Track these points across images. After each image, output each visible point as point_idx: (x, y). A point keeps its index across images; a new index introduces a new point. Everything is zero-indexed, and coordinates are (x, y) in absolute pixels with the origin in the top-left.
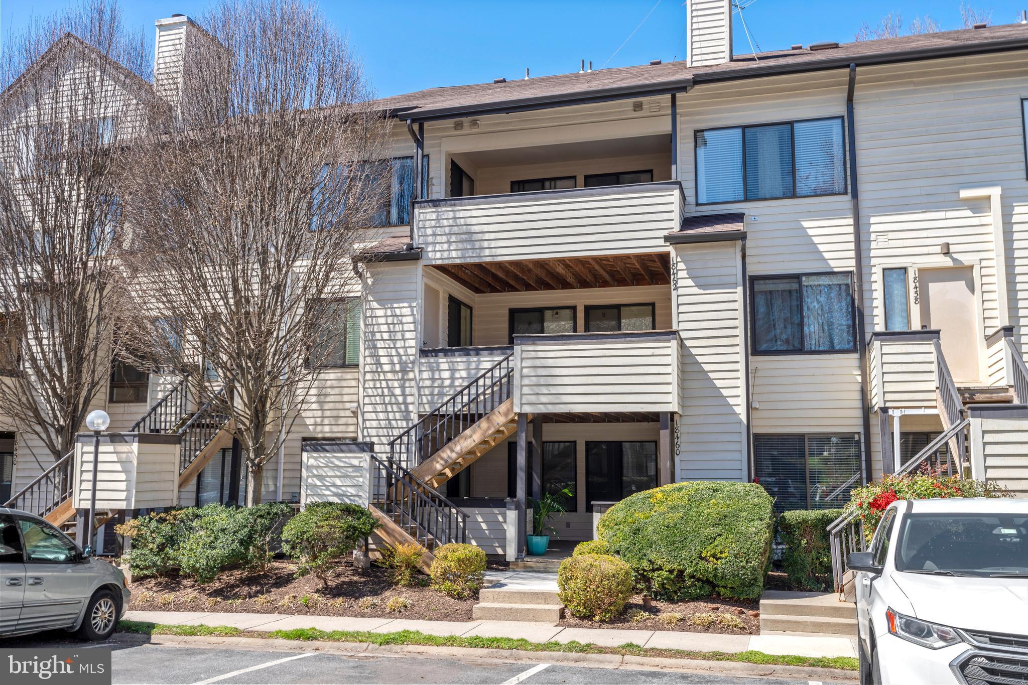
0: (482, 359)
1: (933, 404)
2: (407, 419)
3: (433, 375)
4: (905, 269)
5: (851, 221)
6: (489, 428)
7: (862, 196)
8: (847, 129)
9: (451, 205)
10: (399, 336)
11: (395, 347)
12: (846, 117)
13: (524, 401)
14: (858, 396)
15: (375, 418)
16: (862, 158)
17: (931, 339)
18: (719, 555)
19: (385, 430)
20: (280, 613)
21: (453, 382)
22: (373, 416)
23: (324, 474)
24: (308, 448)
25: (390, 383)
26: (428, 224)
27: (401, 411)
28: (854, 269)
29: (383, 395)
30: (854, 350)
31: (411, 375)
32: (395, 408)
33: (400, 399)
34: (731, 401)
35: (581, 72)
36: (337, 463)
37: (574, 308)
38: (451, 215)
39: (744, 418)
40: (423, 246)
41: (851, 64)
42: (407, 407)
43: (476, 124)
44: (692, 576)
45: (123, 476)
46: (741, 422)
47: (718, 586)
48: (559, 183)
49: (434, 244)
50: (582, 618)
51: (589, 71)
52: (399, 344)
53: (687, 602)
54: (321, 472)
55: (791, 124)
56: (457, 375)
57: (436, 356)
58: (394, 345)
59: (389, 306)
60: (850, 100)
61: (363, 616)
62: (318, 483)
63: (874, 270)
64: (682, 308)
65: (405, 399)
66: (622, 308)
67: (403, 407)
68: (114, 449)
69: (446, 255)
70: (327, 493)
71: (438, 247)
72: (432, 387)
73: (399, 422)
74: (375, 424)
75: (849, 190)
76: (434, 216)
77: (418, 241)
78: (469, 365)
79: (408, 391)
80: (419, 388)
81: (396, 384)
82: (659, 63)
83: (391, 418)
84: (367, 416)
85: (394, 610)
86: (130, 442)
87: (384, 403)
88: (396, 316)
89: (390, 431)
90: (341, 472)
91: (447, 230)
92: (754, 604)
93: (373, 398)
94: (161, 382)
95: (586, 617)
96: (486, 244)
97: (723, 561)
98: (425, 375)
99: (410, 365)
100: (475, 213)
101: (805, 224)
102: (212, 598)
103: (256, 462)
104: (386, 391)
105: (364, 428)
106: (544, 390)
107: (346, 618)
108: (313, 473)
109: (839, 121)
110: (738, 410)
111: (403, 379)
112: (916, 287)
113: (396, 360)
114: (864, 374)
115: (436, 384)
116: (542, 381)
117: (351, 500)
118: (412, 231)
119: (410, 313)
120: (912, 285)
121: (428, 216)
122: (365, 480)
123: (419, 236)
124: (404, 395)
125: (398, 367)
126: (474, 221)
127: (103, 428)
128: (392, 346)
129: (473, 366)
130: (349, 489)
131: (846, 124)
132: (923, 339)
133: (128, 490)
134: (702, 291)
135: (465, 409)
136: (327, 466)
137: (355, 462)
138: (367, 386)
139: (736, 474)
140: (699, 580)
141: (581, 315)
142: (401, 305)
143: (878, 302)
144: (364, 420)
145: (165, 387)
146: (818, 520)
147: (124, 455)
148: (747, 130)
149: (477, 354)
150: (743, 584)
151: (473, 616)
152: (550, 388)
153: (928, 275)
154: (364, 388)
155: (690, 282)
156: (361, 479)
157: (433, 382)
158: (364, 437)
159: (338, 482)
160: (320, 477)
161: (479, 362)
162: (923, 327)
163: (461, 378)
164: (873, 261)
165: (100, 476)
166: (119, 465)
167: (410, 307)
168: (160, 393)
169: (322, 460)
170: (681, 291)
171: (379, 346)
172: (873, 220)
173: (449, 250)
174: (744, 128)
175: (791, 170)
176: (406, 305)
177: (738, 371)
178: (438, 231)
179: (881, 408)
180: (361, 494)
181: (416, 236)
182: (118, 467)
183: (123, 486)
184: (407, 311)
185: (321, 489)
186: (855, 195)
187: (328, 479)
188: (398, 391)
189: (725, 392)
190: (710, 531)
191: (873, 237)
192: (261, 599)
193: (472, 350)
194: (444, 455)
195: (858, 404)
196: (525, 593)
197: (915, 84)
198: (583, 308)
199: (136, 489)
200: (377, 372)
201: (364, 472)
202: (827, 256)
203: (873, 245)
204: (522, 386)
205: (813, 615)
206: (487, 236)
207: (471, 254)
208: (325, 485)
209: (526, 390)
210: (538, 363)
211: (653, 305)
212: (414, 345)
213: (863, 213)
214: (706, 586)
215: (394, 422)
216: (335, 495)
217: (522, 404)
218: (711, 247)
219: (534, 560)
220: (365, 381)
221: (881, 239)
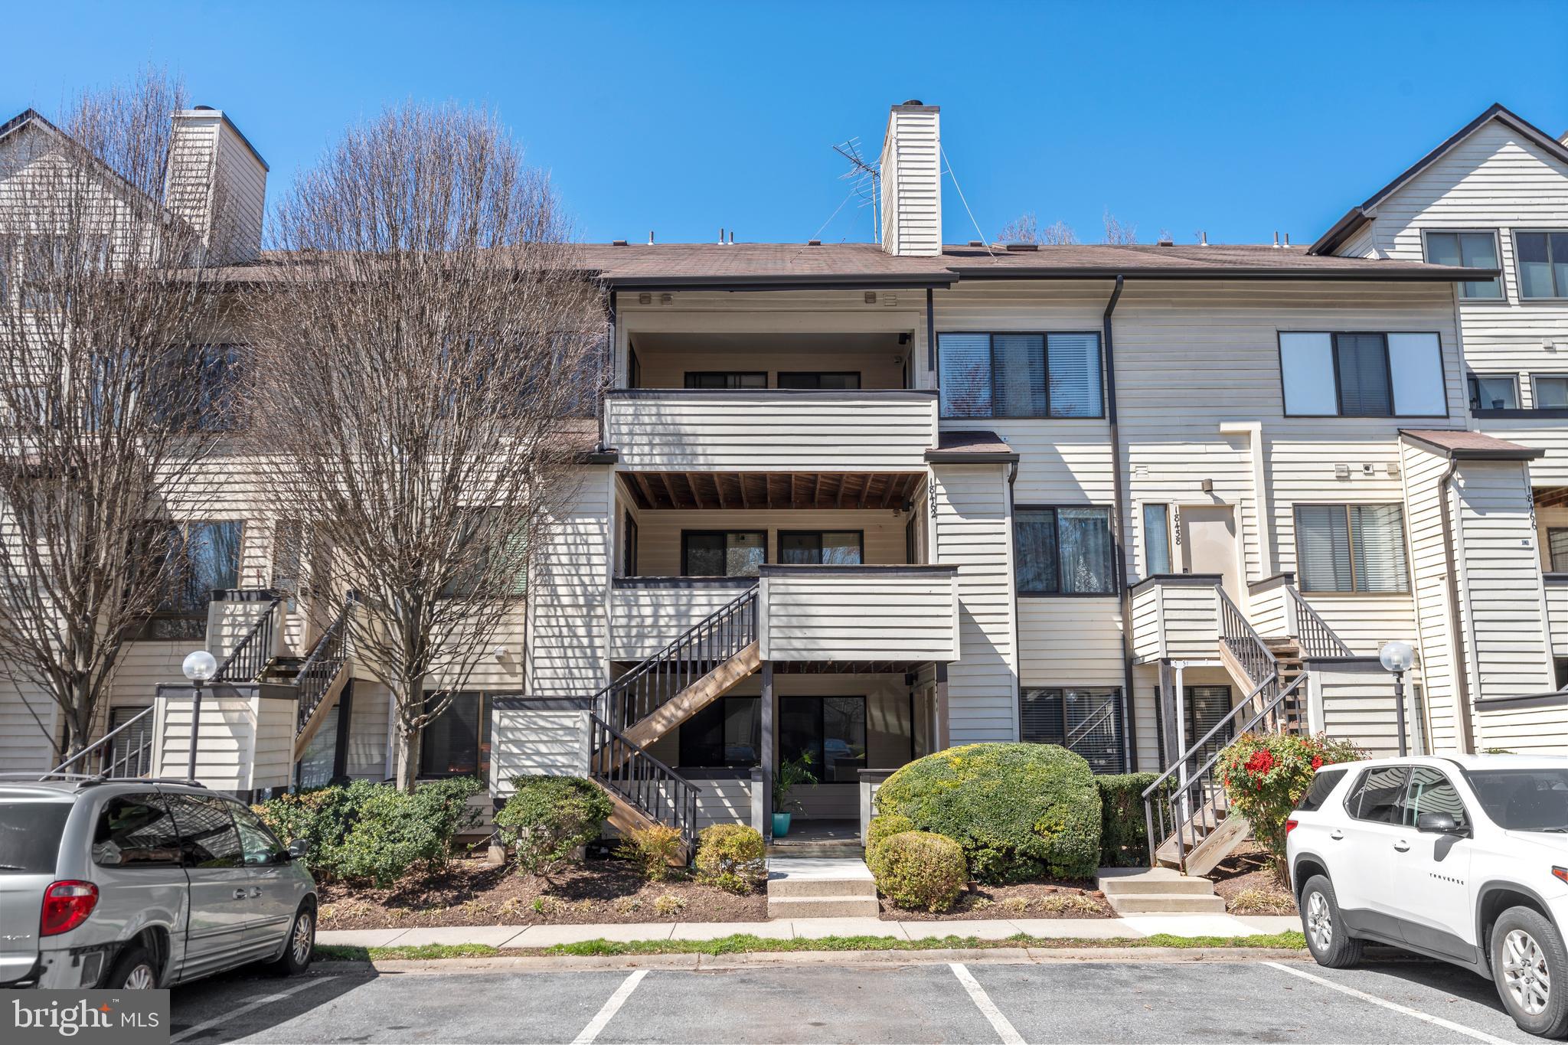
0: (695, 593)
1: (1216, 655)
2: (594, 667)
3: (630, 611)
4: (1165, 506)
5: (1109, 449)
6: (725, 679)
7: (1121, 422)
8: (1104, 346)
9: (654, 398)
10: (583, 560)
11: (577, 574)
12: (1103, 333)
13: (772, 646)
14: (1118, 645)
15: (549, 665)
16: (1122, 379)
17: (1213, 585)
18: (1054, 828)
19: (563, 681)
20: (504, 924)
21: (656, 621)
22: (547, 663)
23: (524, 739)
24: (500, 704)
25: (570, 620)
26: (622, 419)
27: (585, 657)
28: (1113, 503)
29: (561, 636)
30: (1115, 594)
31: (600, 611)
32: (578, 653)
33: (585, 641)
34: (999, 649)
35: (720, 243)
36: (542, 723)
37: (764, 534)
38: (654, 410)
39: (1013, 668)
40: (617, 447)
41: (1119, 275)
42: (594, 652)
43: (669, 299)
44: (1023, 854)
45: (234, 744)
46: (1010, 674)
47: (1051, 864)
48: (745, 380)
49: (631, 445)
50: (911, 909)
51: (730, 243)
52: (584, 570)
53: (1015, 885)
54: (519, 736)
55: (1044, 335)
56: (662, 612)
57: (634, 587)
58: (577, 571)
59: (570, 521)
60: (1108, 316)
61: (626, 921)
62: (515, 750)
63: (1134, 504)
64: (942, 539)
65: (591, 642)
66: (824, 535)
67: (588, 651)
68: (220, 705)
69: (647, 459)
70: (528, 763)
71: (636, 450)
72: (628, 626)
73: (583, 671)
74: (549, 673)
75: (1107, 414)
76: (631, 410)
77: (610, 440)
78: (677, 600)
79: (595, 631)
80: (611, 628)
81: (579, 622)
82: (818, 244)
83: (571, 665)
84: (538, 663)
85: (668, 912)
86: (246, 696)
87: (563, 646)
88: (580, 534)
89: (570, 682)
90: (548, 736)
91: (649, 429)
92: (1091, 884)
93: (546, 640)
94: (228, 612)
95: (918, 906)
96: (700, 450)
97: (1060, 835)
98: (620, 611)
99: (599, 598)
100: (685, 410)
101: (1061, 449)
102: (395, 910)
103: (413, 722)
104: (565, 631)
105: (534, 679)
106: (798, 633)
107: (603, 925)
108: (507, 737)
109: (1095, 337)
110: (1006, 659)
111: (588, 615)
112: (1177, 526)
113: (579, 591)
114: (1127, 621)
115: (633, 623)
116: (795, 621)
117: (562, 772)
118: (601, 426)
119: (598, 532)
120: (1173, 523)
121: (623, 410)
122: (582, 747)
123: (611, 434)
124: (590, 636)
125: (581, 601)
126: (685, 420)
127: (207, 676)
128: (574, 572)
129: (684, 600)
130: (559, 758)
131: (1103, 341)
132: (1205, 584)
133: (242, 763)
134: (964, 521)
135: (673, 655)
136: (528, 728)
137: (569, 723)
138: (538, 623)
139: (1006, 734)
140: (1031, 858)
141: (773, 541)
142: (587, 520)
143: (1139, 541)
144: (534, 669)
145: (234, 620)
146: (1133, 785)
147: (236, 715)
148: (995, 337)
149: (689, 587)
150: (1080, 861)
151: (769, 914)
152: (805, 630)
153: (1190, 513)
154: (535, 627)
155: (951, 509)
156: (577, 745)
157: (630, 620)
158: (534, 690)
159: (543, 749)
160: (517, 743)
161: (692, 596)
162: (1185, 570)
163: (668, 616)
164: (1133, 495)
165: (201, 744)
166: (227, 728)
167: (599, 523)
168: (225, 628)
169: (520, 720)
170: (940, 519)
171: (555, 572)
172: (1132, 449)
173: (652, 455)
174: (992, 334)
175: (1044, 386)
176: (593, 520)
177: (1007, 614)
178: (637, 429)
179: (1163, 659)
180: (576, 763)
181: (607, 434)
182: (226, 731)
183: (234, 758)
184: (595, 529)
185: (519, 759)
186: (1113, 420)
187: (529, 745)
188: (581, 631)
189: (992, 639)
190: (1039, 800)
191: (1132, 468)
192: (470, 906)
193: (682, 581)
194: (667, 713)
195: (1120, 655)
196: (826, 883)
197: (1174, 304)
198: (776, 533)
199: (255, 761)
200: (552, 605)
201: (581, 735)
202: (1084, 486)
203: (1133, 477)
204: (770, 627)
205: (1166, 892)
206: (701, 440)
207: (680, 461)
208: (524, 753)
209: (774, 633)
210: (789, 599)
211: (861, 533)
212: (604, 572)
213: (1121, 440)
214: (1038, 865)
215: (575, 671)
216: (541, 765)
217: (770, 650)
218: (975, 470)
219: (787, 843)
220: (536, 617)
221: (1141, 470)
